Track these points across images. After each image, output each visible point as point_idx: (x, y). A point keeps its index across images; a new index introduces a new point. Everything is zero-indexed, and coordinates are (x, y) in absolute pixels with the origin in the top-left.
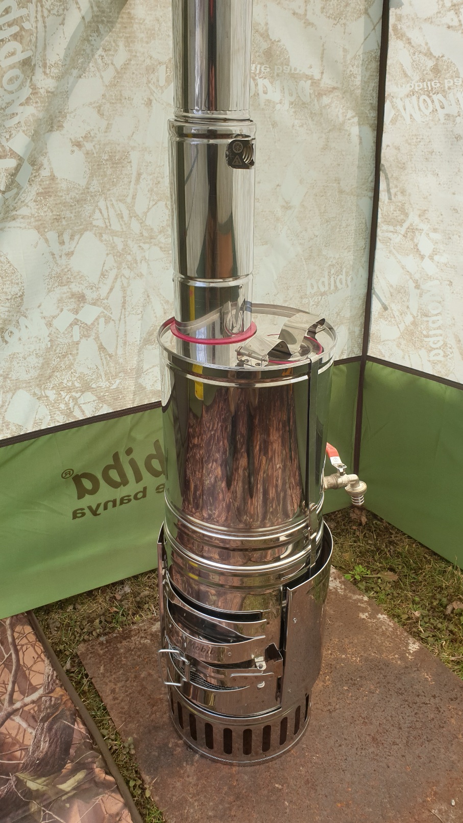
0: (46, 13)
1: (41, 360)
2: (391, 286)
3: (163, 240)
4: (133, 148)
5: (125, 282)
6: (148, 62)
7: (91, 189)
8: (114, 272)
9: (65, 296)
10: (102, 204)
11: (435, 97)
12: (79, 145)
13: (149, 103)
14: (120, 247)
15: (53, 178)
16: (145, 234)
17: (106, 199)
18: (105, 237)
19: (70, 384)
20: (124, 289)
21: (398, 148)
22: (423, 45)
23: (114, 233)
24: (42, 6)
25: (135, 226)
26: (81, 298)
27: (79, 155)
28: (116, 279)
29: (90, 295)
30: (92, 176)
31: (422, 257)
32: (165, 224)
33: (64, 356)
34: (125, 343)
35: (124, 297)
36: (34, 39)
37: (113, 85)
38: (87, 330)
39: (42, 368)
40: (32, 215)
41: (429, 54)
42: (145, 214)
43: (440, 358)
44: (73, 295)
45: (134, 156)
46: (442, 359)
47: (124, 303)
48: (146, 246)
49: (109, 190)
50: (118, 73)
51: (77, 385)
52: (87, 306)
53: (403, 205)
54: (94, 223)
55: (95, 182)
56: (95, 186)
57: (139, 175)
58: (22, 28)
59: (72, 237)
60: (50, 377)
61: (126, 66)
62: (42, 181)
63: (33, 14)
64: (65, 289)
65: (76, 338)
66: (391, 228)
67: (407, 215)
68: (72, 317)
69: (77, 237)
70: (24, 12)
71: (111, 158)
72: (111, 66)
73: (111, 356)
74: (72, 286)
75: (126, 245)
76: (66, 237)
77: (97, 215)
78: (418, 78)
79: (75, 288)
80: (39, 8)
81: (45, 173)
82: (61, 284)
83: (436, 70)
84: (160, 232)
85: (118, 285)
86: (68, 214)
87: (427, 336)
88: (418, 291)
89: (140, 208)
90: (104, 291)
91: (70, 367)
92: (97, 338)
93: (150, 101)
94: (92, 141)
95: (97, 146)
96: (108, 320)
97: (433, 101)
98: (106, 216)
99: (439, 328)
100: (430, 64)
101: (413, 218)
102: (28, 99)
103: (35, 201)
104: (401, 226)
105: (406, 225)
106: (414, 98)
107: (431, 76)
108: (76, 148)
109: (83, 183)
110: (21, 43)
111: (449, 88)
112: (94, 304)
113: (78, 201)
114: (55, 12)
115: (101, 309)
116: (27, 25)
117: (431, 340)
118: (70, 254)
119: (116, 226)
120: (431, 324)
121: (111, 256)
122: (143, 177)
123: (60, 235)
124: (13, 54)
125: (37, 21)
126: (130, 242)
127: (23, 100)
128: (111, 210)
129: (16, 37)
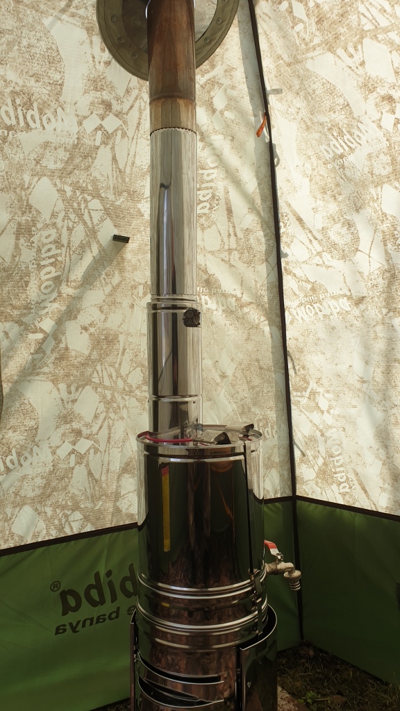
0: (72, 253)
1: (45, 481)
2: (305, 437)
3: (138, 393)
4: (121, 333)
5: (111, 422)
6: (132, 283)
7: (92, 357)
8: (104, 414)
9: (67, 431)
10: (99, 368)
11: (315, 305)
12: (86, 329)
13: (132, 306)
14: (109, 397)
15: (67, 349)
16: (127, 389)
17: (101, 364)
18: (99, 390)
19: (64, 503)
20: (109, 428)
21: (297, 340)
22: (303, 276)
23: (105, 388)
24: (70, 249)
25: (120, 384)
26: (78, 433)
27: (86, 335)
28: (105, 420)
29: (85, 431)
30: (93, 349)
31: (323, 412)
32: (140, 383)
33: (62, 479)
34: (108, 471)
35: (109, 434)
36: (63, 266)
37: (110, 295)
38: (81, 458)
39: (44, 487)
40: (50, 372)
41: (308, 281)
42: (127, 375)
43: (347, 490)
44: (73, 430)
45: (122, 338)
46: (349, 490)
47: (109, 438)
48: (127, 398)
49: (104, 358)
50: (114, 288)
51: (69, 503)
52: (82, 439)
53: (305, 376)
54: (93, 380)
55: (95, 353)
56: (95, 355)
57: (124, 350)
58: (57, 260)
59: (77, 389)
60: (50, 496)
61: (119, 285)
62: (59, 350)
63: (64, 253)
64: (68, 426)
65: (72, 465)
66: (299, 394)
67: (308, 383)
68: (70, 447)
69: (80, 389)
70: (59, 251)
71: (106, 338)
72: (109, 284)
73: (96, 481)
74: (73, 424)
75: (113, 396)
76: (73, 389)
77: (95, 375)
78: (303, 295)
79: (75, 425)
80: (68, 250)
81: (62, 345)
82: (66, 423)
83: (313, 289)
84: (137, 388)
85: (106, 424)
86: (75, 373)
87: (335, 473)
88: (323, 438)
89: (124, 371)
90: (95, 429)
91: (65, 488)
92: (87, 465)
93: (133, 305)
94: (94, 327)
95: (98, 331)
96: (97, 450)
97: (314, 308)
98: (101, 376)
99: (341, 466)
100: (309, 286)
101: (313, 385)
102: (55, 299)
103: (53, 363)
104: (306, 391)
105: (309, 390)
106: (302, 307)
107: (311, 293)
108: (83, 331)
109: (87, 353)
110: (55, 267)
111: (323, 299)
112: (87, 438)
113: (82, 364)
114: (77, 252)
115: (92, 442)
116: (59, 259)
117: (339, 475)
118: (74, 401)
119: (107, 382)
120: (336, 463)
121: (102, 403)
122: (126, 351)
123: (69, 386)
124: (50, 273)
125: (66, 257)
126: (116, 394)
127: (52, 300)
128: (105, 372)
129: (52, 264)
